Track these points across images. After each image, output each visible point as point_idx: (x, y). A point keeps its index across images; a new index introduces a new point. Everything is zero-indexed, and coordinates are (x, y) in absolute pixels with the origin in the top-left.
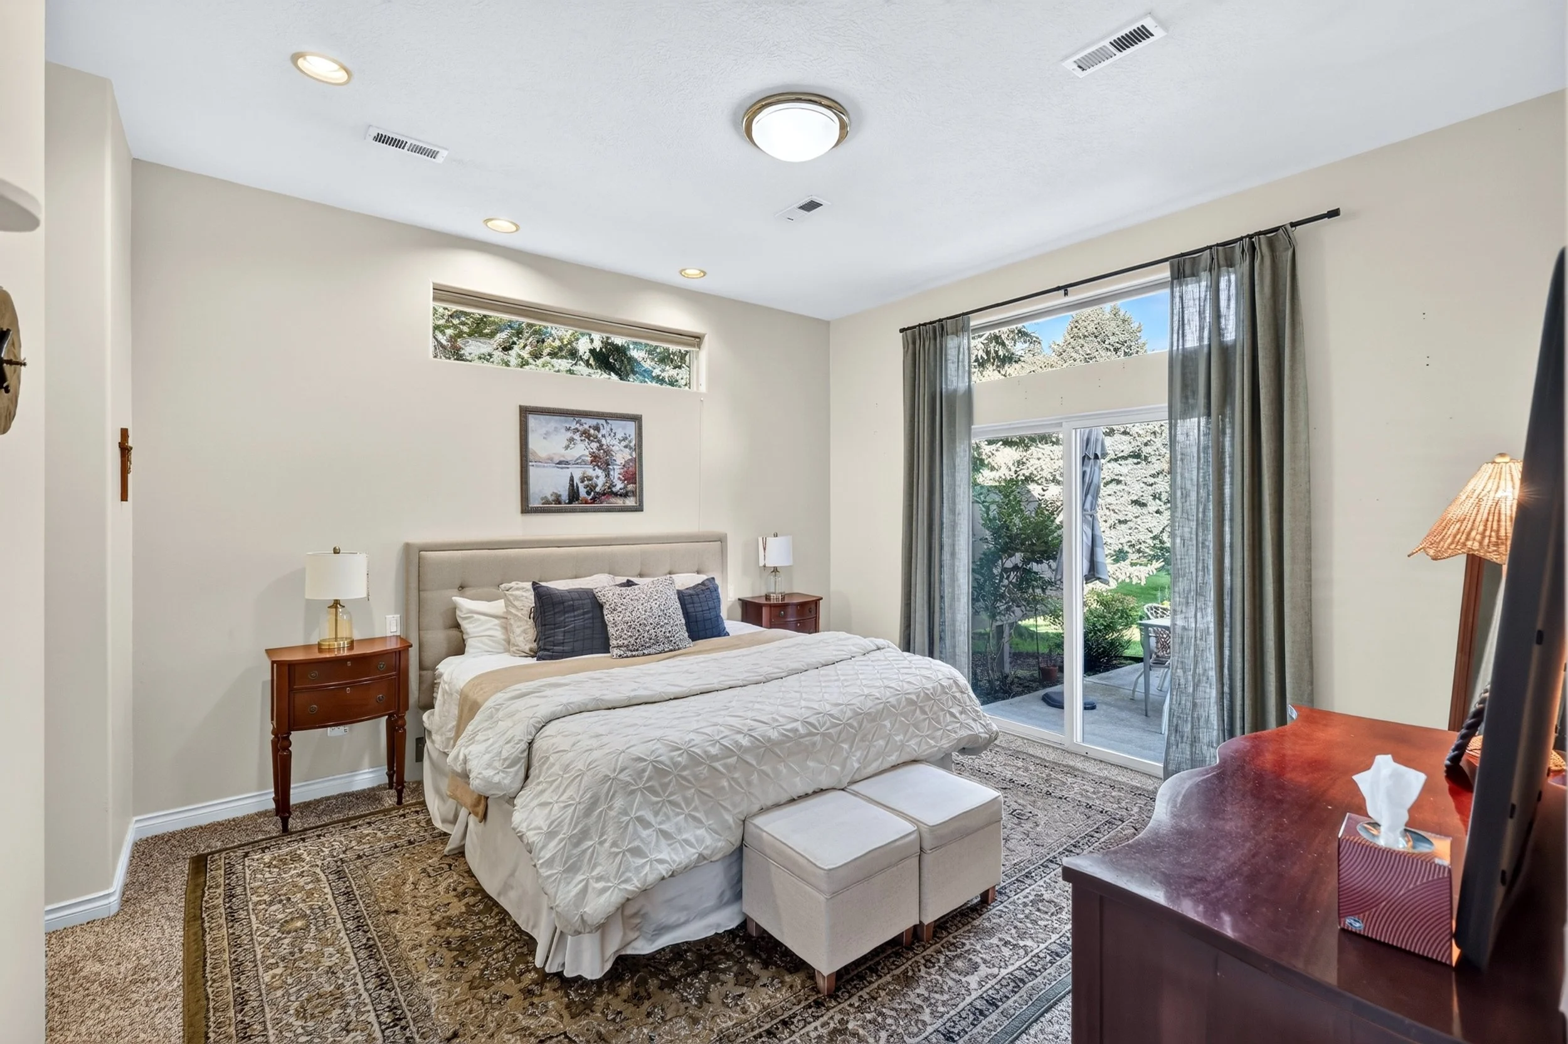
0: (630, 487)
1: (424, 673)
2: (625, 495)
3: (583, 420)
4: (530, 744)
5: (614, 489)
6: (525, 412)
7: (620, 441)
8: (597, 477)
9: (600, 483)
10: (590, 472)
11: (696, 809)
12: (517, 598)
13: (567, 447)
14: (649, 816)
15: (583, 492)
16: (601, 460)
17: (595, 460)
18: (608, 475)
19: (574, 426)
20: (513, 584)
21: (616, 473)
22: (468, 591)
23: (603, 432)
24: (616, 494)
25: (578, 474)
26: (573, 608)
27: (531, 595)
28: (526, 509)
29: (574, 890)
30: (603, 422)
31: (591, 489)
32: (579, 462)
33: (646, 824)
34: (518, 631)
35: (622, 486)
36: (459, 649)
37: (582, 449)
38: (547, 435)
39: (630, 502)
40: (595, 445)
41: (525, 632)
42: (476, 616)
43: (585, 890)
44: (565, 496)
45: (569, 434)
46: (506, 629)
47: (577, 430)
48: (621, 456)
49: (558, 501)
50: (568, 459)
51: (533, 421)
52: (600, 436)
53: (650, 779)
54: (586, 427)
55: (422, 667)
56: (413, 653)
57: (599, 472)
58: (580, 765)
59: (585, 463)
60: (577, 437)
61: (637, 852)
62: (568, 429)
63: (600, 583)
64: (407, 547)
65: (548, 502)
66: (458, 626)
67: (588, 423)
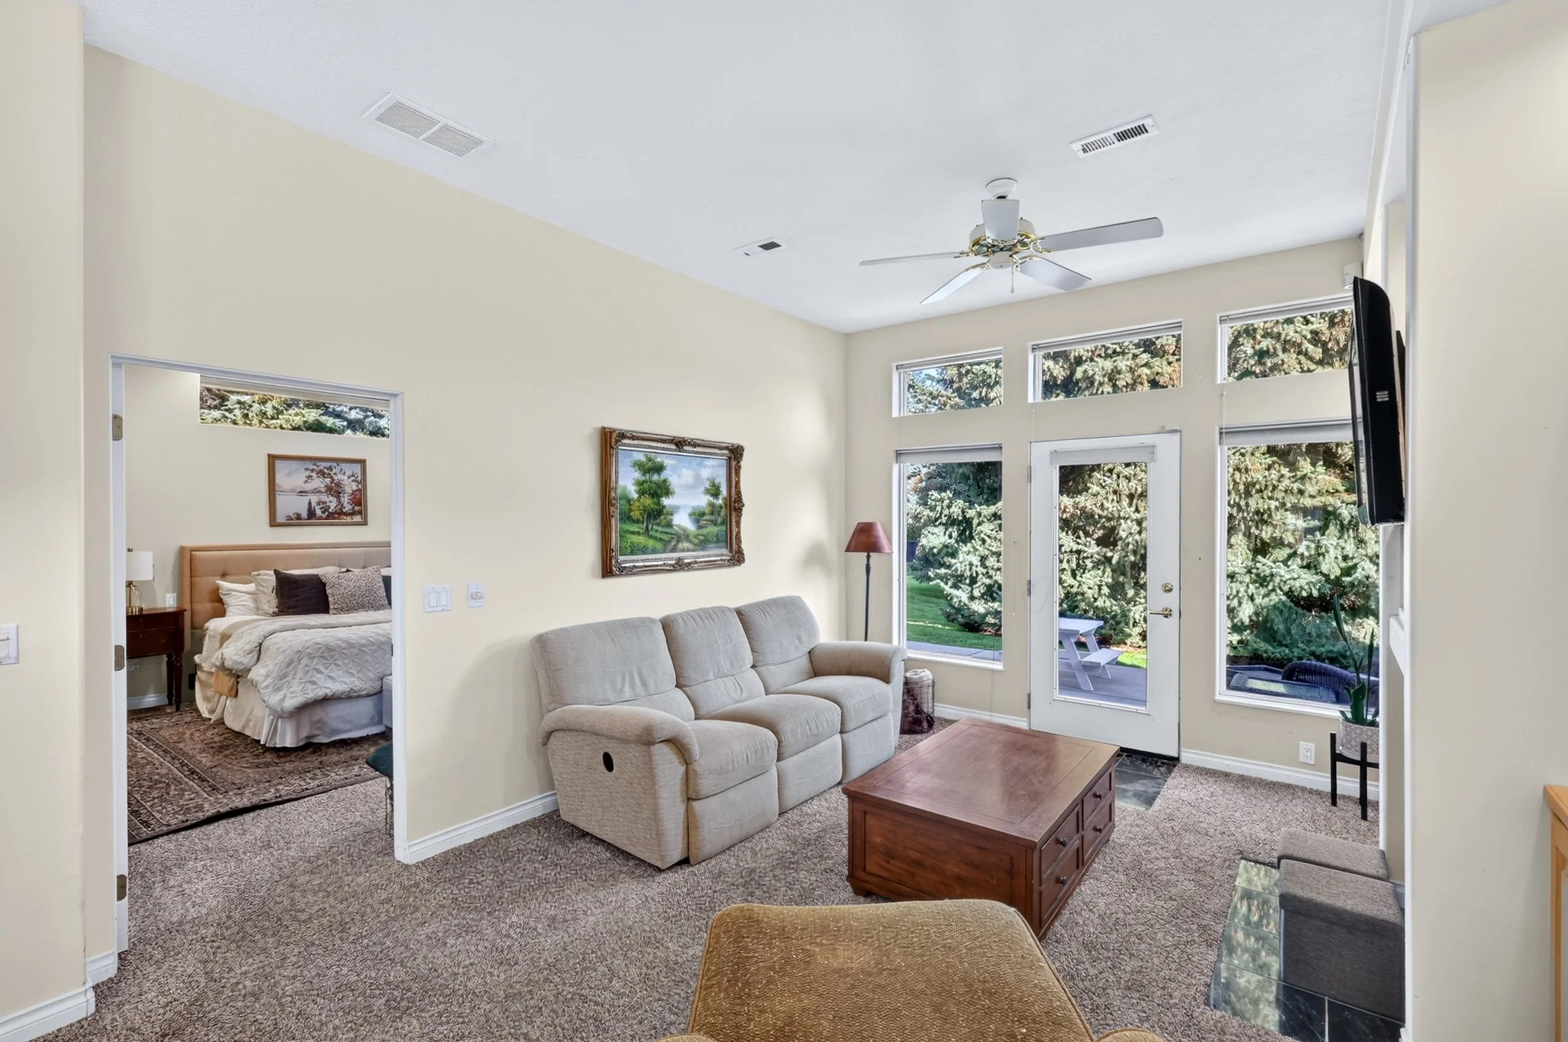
0: (357, 508)
1: (194, 631)
2: (353, 514)
3: (318, 464)
4: (260, 644)
5: (344, 510)
6: (273, 459)
7: (349, 478)
8: (330, 502)
9: (333, 505)
10: (324, 498)
11: (350, 668)
12: (265, 580)
13: (306, 482)
14: (321, 668)
15: (319, 512)
16: (335, 490)
17: (329, 490)
18: (339, 501)
19: (311, 467)
20: (262, 572)
21: (345, 500)
22: (228, 577)
23: (334, 471)
24: (346, 514)
25: (314, 499)
26: (303, 586)
27: (274, 578)
28: (273, 523)
29: (279, 696)
30: (335, 464)
31: (325, 510)
32: (316, 491)
33: (319, 672)
34: (265, 601)
35: (351, 507)
36: (221, 613)
37: (318, 483)
38: (289, 475)
39: (357, 518)
40: (328, 480)
41: (269, 601)
42: (234, 593)
43: (285, 697)
44: (304, 514)
45: (308, 473)
46: (256, 601)
47: (312, 470)
48: (350, 487)
49: (299, 517)
50: (306, 489)
51: (279, 464)
52: (332, 473)
53: (322, 653)
54: (322, 468)
55: (193, 627)
56: (187, 615)
57: (334, 500)
58: (286, 646)
59: (320, 492)
60: (314, 475)
61: (313, 683)
62: (307, 469)
63: (326, 572)
64: (182, 549)
65: (291, 519)
66: (220, 601)
67: (323, 465)
